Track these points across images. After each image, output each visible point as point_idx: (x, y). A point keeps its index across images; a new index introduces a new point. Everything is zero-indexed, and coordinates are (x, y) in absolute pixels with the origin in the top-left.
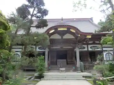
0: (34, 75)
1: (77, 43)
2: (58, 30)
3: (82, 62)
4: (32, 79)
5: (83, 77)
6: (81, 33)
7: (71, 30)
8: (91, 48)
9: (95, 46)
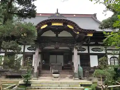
2: (52, 25)
5: (81, 85)
7: (68, 26)
8: (92, 50)
9: (97, 48)
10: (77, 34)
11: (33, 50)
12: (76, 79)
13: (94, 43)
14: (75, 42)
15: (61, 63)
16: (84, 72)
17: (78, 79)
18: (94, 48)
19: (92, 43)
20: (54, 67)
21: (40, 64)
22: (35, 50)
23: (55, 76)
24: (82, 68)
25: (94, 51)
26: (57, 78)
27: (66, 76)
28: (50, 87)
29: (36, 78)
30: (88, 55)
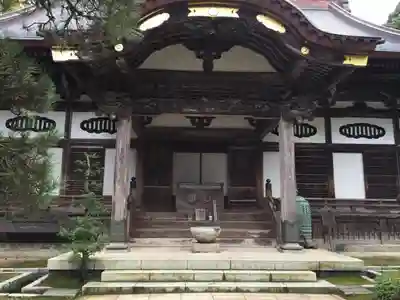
0: (44, 263)
1: (284, 97)
2: (190, 15)
3: (302, 199)
4: (30, 287)
6: (314, 39)
7: (260, 18)
8: (343, 131)
9: (362, 125)
10: (301, 57)
11: (105, 131)
12: (288, 245)
13: (350, 104)
14: (283, 92)
15: (222, 185)
16: (316, 218)
17: (298, 246)
18: (348, 126)
19: (340, 104)
20: (193, 197)
21: (133, 185)
22: (112, 133)
23: (201, 236)
24: (310, 201)
25: (349, 136)
26: (212, 242)
27: (245, 236)
28: (189, 285)
29: (122, 245)
30: (329, 150)
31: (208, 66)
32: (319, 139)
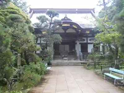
2: (62, 26)
5: (81, 64)
9: (93, 39)
13: (91, 35)
16: (83, 56)
17: (79, 60)
18: (91, 39)
24: (82, 53)
26: (66, 60)
30: (87, 44)
31: (65, 32)
32: (85, 42)
